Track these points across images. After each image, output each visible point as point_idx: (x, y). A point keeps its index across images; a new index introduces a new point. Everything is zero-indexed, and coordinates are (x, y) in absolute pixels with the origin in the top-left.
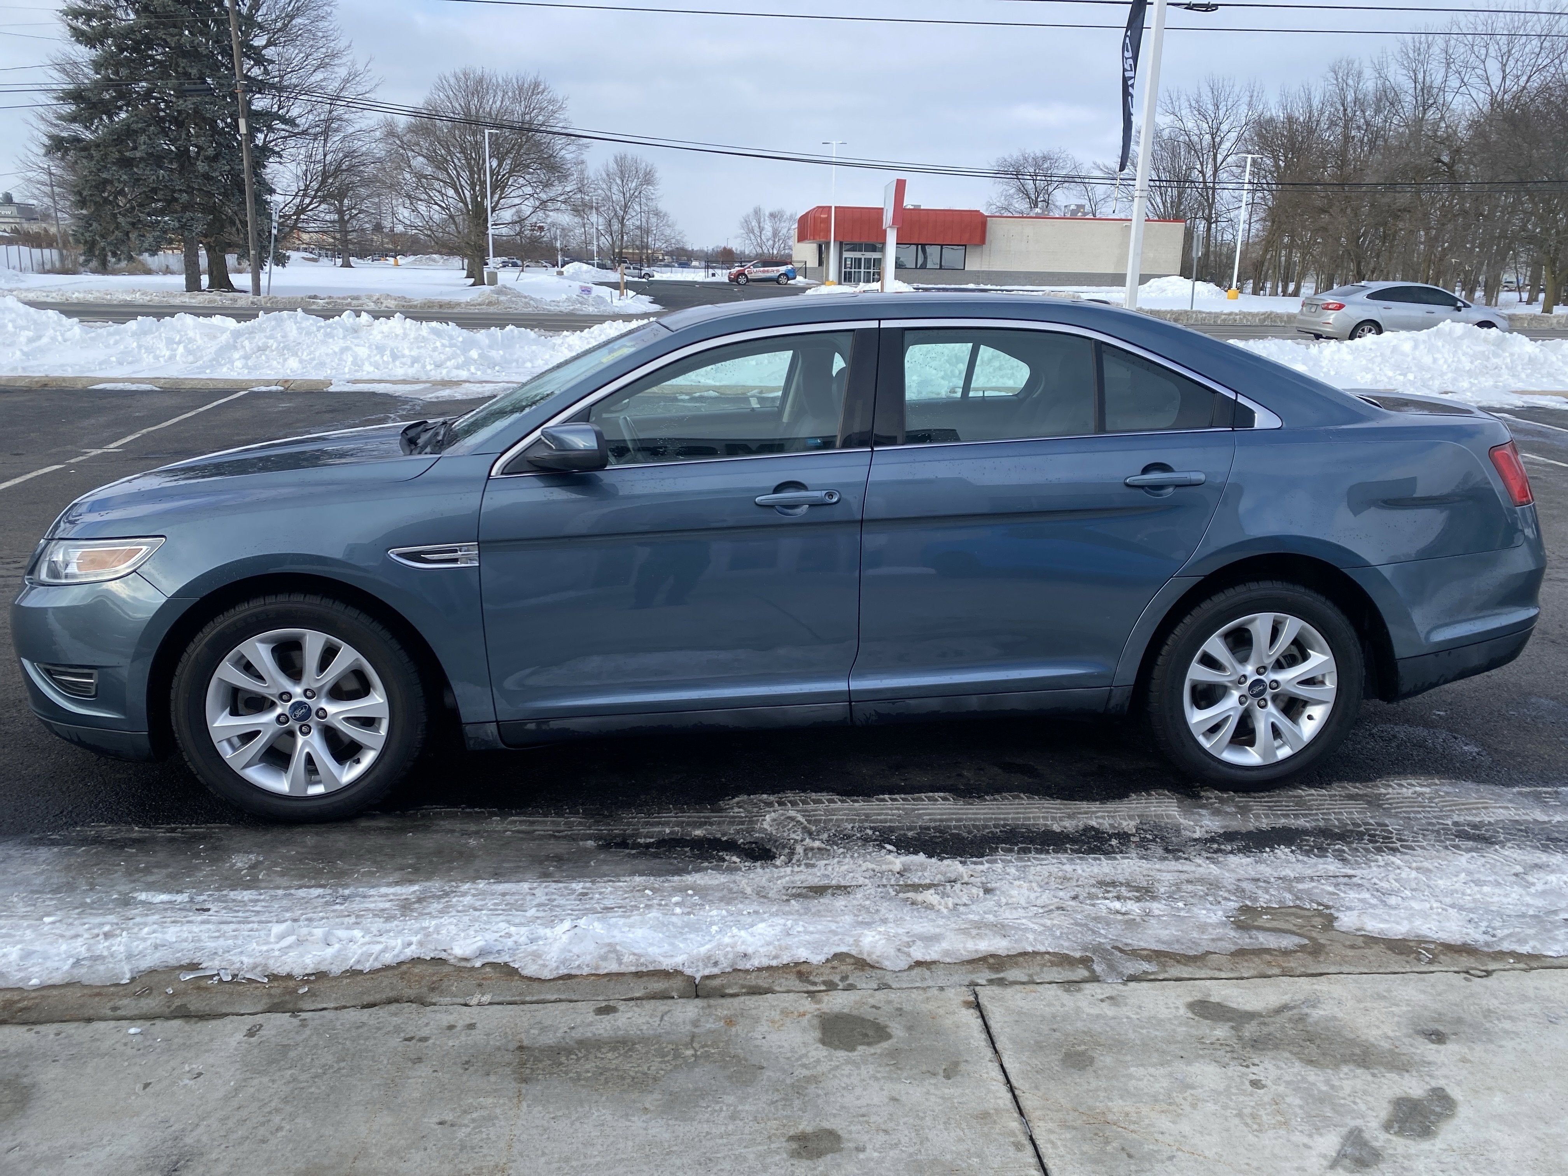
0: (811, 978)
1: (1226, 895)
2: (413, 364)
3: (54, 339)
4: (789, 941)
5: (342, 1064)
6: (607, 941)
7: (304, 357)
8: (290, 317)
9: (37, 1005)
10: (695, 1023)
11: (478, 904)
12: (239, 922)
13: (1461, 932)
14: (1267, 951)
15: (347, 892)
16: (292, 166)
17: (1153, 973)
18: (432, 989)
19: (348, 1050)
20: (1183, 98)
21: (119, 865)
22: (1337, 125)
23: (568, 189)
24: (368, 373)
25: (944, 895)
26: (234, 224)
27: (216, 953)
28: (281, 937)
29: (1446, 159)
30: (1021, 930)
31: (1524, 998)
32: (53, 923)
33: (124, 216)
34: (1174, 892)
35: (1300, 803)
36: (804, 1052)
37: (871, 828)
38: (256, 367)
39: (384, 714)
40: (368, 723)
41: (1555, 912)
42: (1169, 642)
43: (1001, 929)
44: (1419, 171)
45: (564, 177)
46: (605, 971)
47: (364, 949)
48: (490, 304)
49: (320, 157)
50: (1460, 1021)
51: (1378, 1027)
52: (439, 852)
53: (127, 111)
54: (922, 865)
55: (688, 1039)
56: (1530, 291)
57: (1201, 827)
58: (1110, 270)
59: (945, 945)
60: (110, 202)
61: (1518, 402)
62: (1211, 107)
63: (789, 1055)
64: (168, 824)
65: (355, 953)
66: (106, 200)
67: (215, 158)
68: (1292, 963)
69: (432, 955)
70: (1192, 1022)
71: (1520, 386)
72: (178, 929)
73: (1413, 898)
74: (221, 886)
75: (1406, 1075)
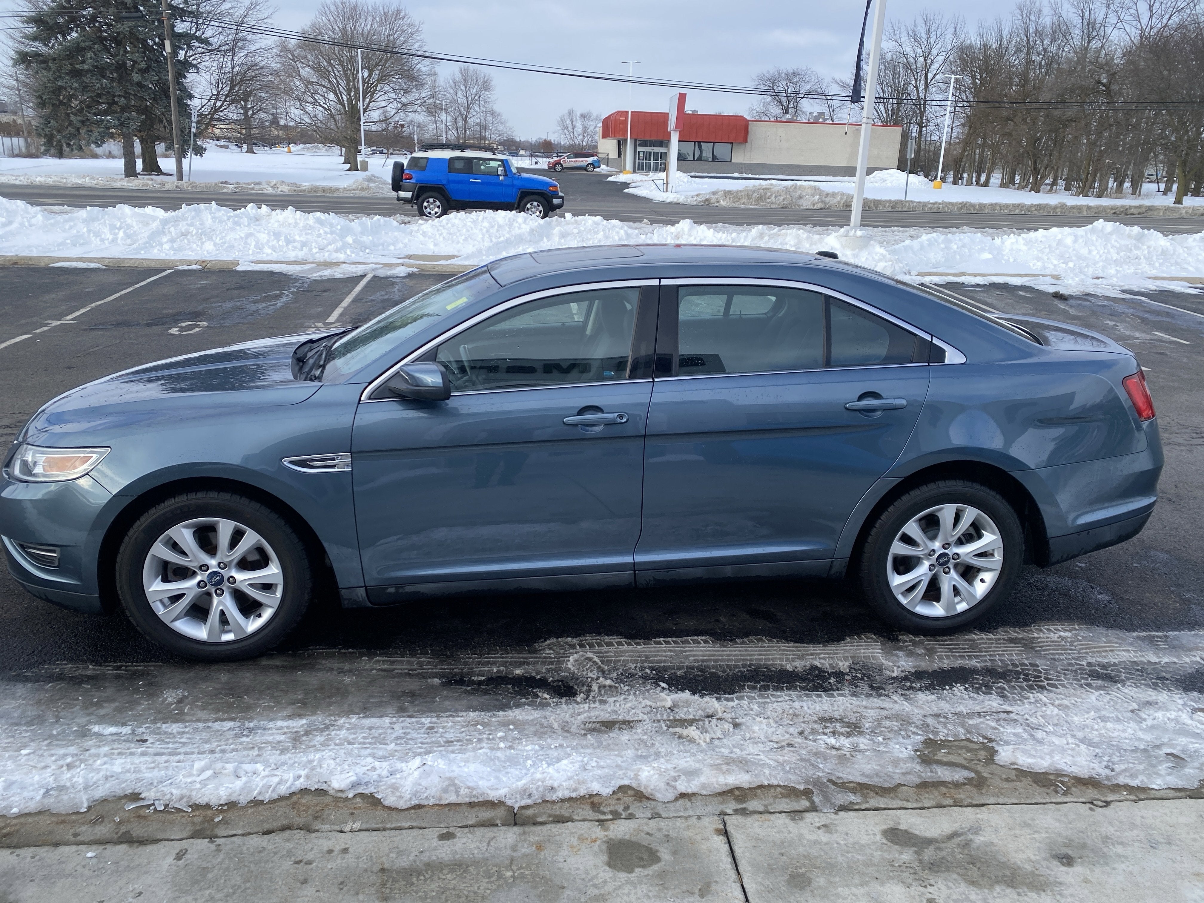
0: (601, 808)
1: (915, 730)
2: (302, 247)
3: (22, 225)
4: (585, 776)
5: (248, 885)
6: (448, 775)
7: (218, 241)
8: (206, 209)
9: (18, 831)
10: (514, 848)
11: (351, 737)
12: (170, 754)
13: (1089, 766)
14: (943, 783)
15: (252, 725)
16: (207, 76)
17: (857, 804)
18: (316, 818)
19: (252, 872)
20: (903, 29)
21: (78, 699)
22: (1021, 51)
23: (423, 95)
24: (268, 255)
25: (704, 730)
26: (162, 122)
27: (152, 784)
28: (202, 770)
29: (1105, 81)
30: (760, 765)
31: (1133, 826)
32: (28, 754)
33: (75, 115)
34: (876, 728)
35: (974, 646)
36: (595, 873)
37: (650, 668)
38: (180, 249)
39: (280, 581)
40: (267, 587)
41: (1159, 747)
42: (877, 525)
43: (743, 764)
44: (1084, 90)
45: (420, 85)
46: (447, 802)
47: (265, 781)
48: (362, 189)
49: (229, 69)
50: (1084, 846)
51: (1024, 852)
52: (321, 688)
53: (77, 32)
54: (687, 701)
55: (508, 862)
56: (1166, 182)
57: (898, 667)
58: (844, 163)
59: (703, 779)
60: (65, 104)
61: (1152, 286)
62: (924, 36)
63: (583, 876)
64: (115, 662)
65: (257, 786)
66: (61, 102)
67: (147, 70)
68: (961, 795)
69: (316, 787)
70: (886, 848)
71: (1154, 273)
72: (122, 761)
73: (1054, 733)
74: (155, 719)
75: (1043, 894)
